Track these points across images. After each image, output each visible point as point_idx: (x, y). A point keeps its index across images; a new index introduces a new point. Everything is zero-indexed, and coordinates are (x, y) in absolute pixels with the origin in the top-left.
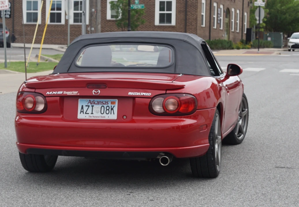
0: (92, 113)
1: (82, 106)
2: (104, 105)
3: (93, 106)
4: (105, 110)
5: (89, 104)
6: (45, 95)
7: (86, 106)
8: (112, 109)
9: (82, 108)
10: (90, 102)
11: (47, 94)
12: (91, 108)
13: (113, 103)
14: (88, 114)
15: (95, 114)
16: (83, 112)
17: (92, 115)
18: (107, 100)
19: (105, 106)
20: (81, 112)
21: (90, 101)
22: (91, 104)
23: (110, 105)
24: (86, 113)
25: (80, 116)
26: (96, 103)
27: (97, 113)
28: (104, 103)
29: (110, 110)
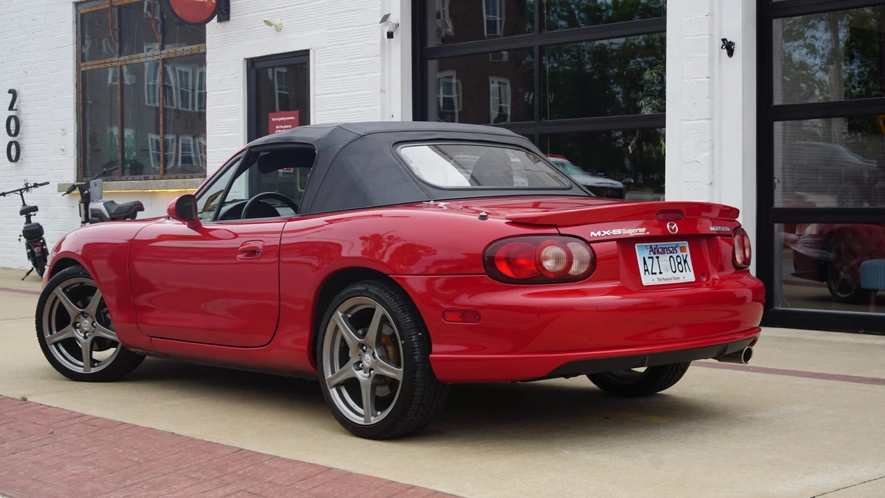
0: (661, 273)
1: (644, 258)
2: (671, 254)
3: (658, 257)
4: (677, 264)
5: (652, 255)
6: (589, 240)
7: (649, 258)
8: (685, 261)
9: (645, 263)
10: (652, 251)
11: (591, 236)
12: (655, 260)
13: (683, 249)
14: (655, 273)
15: (665, 275)
16: (647, 270)
17: (660, 276)
18: (673, 244)
19: (675, 256)
20: (645, 271)
21: (651, 247)
22: (655, 254)
23: (681, 255)
24: (653, 274)
25: (647, 280)
26: (660, 250)
27: (667, 271)
28: (671, 249)
29: (683, 263)
